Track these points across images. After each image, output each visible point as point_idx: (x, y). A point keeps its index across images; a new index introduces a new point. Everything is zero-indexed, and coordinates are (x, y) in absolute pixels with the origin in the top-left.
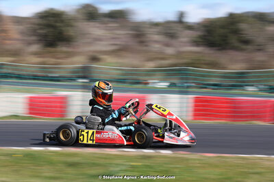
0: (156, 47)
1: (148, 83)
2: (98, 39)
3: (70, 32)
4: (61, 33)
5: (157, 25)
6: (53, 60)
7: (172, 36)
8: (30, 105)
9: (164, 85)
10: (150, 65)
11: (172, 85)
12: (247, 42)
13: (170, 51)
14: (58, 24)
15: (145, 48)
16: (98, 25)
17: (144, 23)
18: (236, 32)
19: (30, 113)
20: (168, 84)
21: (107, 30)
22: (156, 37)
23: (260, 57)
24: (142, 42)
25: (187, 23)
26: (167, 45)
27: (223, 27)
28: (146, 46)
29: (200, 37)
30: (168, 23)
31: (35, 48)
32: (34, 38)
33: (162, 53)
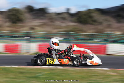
0: (58, 23)
3: (22, 17)
4: (18, 18)
5: (59, 14)
6: (15, 29)
8: (6, 48)
9: (61, 39)
11: (65, 39)
12: (95, 21)
13: (63, 25)
14: (17, 14)
17: (53, 13)
18: (91, 17)
19: (6, 51)
20: (63, 39)
23: (100, 27)
24: (51, 21)
25: (70, 13)
26: (62, 23)
27: (85, 15)
28: (53, 23)
30: (62, 13)
31: (8, 24)
32: (7, 20)
33: (60, 26)
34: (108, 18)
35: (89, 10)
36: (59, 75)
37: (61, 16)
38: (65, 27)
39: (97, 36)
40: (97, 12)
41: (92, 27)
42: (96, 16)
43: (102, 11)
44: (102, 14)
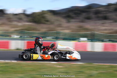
5: (16, 15)
11: (21, 37)
12: (47, 21)
13: (20, 24)
18: (44, 17)
20: (19, 36)
23: (52, 26)
26: (19, 22)
27: (39, 15)
30: (19, 14)
33: (17, 25)
34: (59, 18)
35: (43, 11)
36: (12, 68)
37: (17, 16)
39: (50, 34)
40: (49, 13)
41: (45, 26)
42: (49, 17)
43: (54, 13)
44: (54, 15)
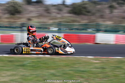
0: (54, 14)
1: (50, 29)
2: (31, 12)
3: (20, 9)
4: (17, 9)
5: (55, 6)
6: (13, 20)
7: (60, 10)
9: (56, 29)
10: (51, 22)
11: (60, 29)
12: (89, 12)
13: (59, 16)
14: (16, 6)
15: (49, 15)
16: (32, 6)
17: (50, 5)
20: (57, 29)
21: (35, 8)
22: (54, 11)
24: (48, 13)
25: (66, 5)
26: (58, 14)
28: (50, 14)
29: (71, 10)
30: (59, 5)
31: (7, 16)
32: (6, 12)
38: (60, 18)
